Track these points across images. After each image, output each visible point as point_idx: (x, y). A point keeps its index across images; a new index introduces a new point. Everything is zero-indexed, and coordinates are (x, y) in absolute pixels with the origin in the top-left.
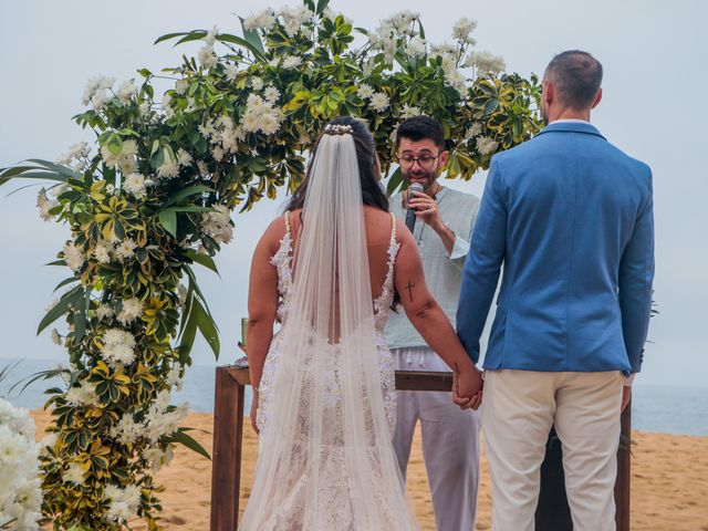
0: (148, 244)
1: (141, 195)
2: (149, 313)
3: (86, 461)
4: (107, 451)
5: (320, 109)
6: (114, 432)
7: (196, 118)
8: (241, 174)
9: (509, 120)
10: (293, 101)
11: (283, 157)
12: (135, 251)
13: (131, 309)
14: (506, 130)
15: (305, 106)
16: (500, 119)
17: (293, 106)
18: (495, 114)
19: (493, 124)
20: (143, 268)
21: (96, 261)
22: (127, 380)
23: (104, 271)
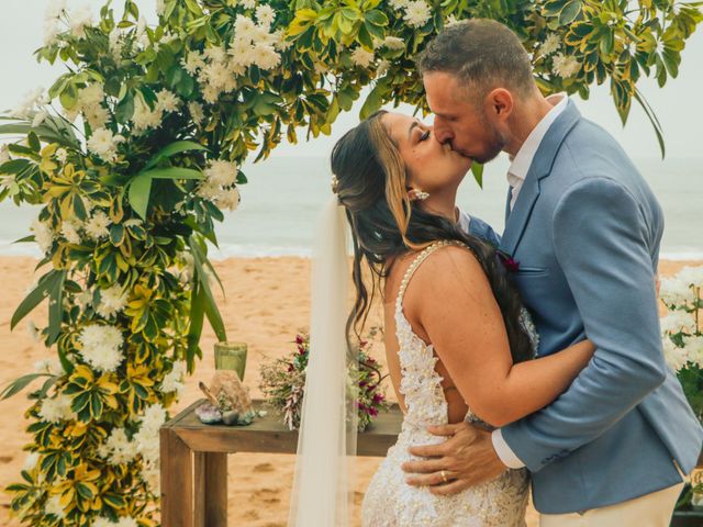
0: (125, 219)
1: (110, 156)
2: (134, 305)
3: (67, 492)
4: (96, 475)
5: (329, 33)
6: (103, 451)
7: (176, 50)
8: (245, 117)
9: (594, 32)
10: (294, 24)
11: (300, 91)
12: (109, 227)
13: (112, 300)
14: (591, 47)
15: (312, 28)
16: (583, 31)
17: (295, 29)
18: (575, 25)
19: (572, 38)
20: (123, 249)
21: (65, 240)
22: (114, 389)
23: (75, 253)
